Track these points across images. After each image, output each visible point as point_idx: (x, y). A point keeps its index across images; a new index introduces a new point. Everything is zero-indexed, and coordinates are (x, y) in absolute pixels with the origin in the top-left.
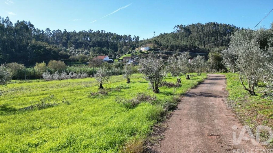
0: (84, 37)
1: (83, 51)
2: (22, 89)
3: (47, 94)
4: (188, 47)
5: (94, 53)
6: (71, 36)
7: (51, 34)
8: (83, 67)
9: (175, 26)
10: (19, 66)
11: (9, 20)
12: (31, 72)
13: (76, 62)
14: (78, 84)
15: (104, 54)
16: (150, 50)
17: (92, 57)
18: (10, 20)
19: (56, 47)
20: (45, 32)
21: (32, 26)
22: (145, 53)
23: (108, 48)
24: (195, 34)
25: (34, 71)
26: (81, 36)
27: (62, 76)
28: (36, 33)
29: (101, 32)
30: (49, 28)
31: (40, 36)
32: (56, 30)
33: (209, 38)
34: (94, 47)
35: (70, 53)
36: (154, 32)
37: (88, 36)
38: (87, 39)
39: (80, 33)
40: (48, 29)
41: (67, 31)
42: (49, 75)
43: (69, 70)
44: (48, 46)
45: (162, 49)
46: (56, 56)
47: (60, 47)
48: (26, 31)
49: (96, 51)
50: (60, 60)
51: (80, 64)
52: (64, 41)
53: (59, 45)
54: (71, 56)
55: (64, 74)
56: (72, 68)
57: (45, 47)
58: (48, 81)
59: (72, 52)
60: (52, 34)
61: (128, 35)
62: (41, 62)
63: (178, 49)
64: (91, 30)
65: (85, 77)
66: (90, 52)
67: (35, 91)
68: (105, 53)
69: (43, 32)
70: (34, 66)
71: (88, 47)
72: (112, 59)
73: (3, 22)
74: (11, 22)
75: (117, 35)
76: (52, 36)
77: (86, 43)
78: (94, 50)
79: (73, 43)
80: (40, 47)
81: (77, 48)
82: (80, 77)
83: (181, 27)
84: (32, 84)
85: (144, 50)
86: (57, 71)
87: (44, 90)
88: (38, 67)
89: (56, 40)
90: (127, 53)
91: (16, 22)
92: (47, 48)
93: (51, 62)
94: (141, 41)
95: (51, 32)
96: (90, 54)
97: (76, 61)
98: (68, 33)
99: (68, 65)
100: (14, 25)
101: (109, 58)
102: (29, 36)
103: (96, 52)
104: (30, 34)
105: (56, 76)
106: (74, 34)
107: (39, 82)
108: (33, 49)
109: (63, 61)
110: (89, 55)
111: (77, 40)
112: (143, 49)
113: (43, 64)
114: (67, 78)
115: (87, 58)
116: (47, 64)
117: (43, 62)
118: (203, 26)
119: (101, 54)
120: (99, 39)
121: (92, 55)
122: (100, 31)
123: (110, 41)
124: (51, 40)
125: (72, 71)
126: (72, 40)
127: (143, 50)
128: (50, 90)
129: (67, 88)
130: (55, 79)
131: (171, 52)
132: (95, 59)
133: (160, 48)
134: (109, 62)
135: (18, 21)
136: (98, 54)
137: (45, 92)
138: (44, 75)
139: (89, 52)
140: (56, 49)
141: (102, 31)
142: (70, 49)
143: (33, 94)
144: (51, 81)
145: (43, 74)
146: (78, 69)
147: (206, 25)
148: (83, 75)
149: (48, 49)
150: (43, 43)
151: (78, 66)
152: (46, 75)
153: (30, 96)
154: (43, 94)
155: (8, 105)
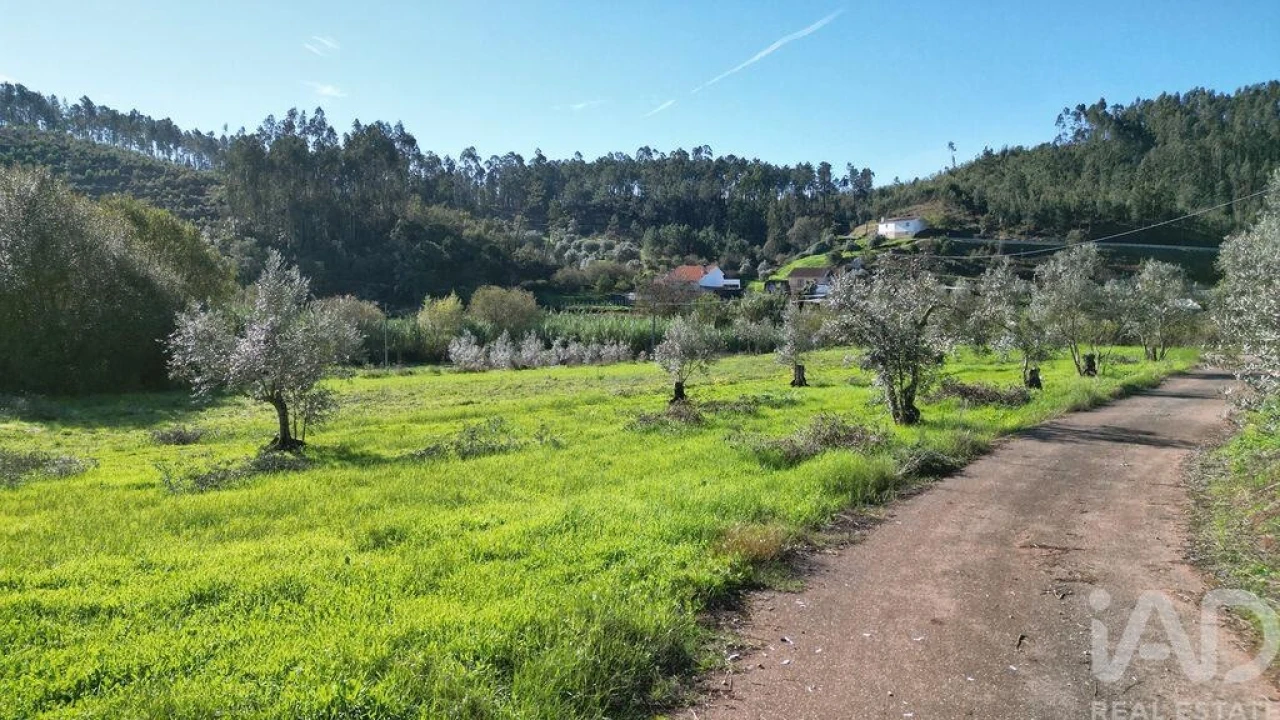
0: (619, 182)
1: (610, 247)
2: (384, 396)
3: (477, 415)
4: (1134, 214)
5: (659, 254)
6: (565, 181)
7: (481, 172)
8: (611, 316)
9: (1067, 111)
10: (362, 310)
11: (323, 123)
12: (404, 337)
13: (581, 296)
14: (588, 383)
15: (701, 257)
16: (927, 232)
17: (647, 272)
18: (329, 124)
19: (500, 229)
20: (460, 165)
21: (410, 141)
22: (904, 252)
23: (720, 229)
24: (1176, 146)
25: (417, 333)
26: (603, 179)
27: (526, 354)
28: (422, 170)
29: (691, 158)
30: (473, 148)
31: (442, 182)
32: (502, 154)
33: (1253, 170)
34: (658, 228)
35: (559, 255)
36: (951, 145)
37: (635, 177)
38: (629, 189)
39: (604, 163)
40: (470, 154)
41: (544, 159)
42: (476, 349)
43: (554, 329)
44: (467, 227)
45: (992, 228)
46: (502, 269)
47: (518, 228)
48: (385, 164)
49: (667, 243)
50: (516, 285)
51: (599, 302)
52: (532, 200)
53: (512, 219)
54: (562, 267)
55: (531, 347)
56: (564, 321)
57: (460, 229)
58: (472, 371)
59: (565, 249)
60: (487, 171)
61: (816, 166)
62: (442, 294)
63: (1075, 227)
64: (647, 150)
65: (618, 359)
66: (642, 251)
67: (430, 406)
68: (707, 254)
69: (451, 165)
70: (417, 310)
71: (634, 224)
72: (737, 282)
73: (303, 132)
74: (331, 130)
75: (767, 168)
76: (484, 180)
77: (627, 208)
78: (658, 241)
79: (571, 209)
80: (440, 231)
81: (585, 233)
82: (597, 359)
83: (1097, 113)
84: (414, 379)
85: (897, 234)
86: (505, 333)
87: (467, 404)
88: (434, 314)
89: (502, 200)
90: (813, 248)
91: (350, 130)
92: (466, 232)
93: (484, 294)
94: (883, 192)
95: (481, 164)
96: (639, 258)
97: (582, 288)
98: (549, 164)
99: (548, 309)
100: (341, 142)
101: (725, 277)
102: (397, 186)
103: (666, 249)
104: (402, 174)
105: (501, 352)
106: (577, 168)
107: (438, 373)
108: (413, 239)
109: (528, 289)
110: (634, 262)
111: (588, 195)
112: (888, 229)
113: (450, 303)
114: (545, 364)
115: (627, 276)
116: (466, 301)
117: (453, 295)
118: (1220, 105)
119: (691, 257)
120: (681, 188)
121: (648, 262)
122: (690, 151)
123: (732, 197)
124: (483, 198)
125: (565, 333)
126: (566, 197)
127: (891, 236)
128: (486, 405)
129: (548, 399)
130: (498, 367)
131: (1038, 241)
132: (661, 279)
133: (982, 226)
134: (725, 293)
135: (357, 124)
136: (676, 258)
137: (469, 409)
138: (454, 349)
139: (634, 249)
140: (500, 237)
141: (698, 151)
142: (556, 238)
143: (430, 414)
144: (484, 371)
145: (449, 342)
146: (588, 324)
147: (1238, 100)
148: (609, 350)
149: (468, 237)
150: (451, 214)
151: (588, 311)
152: (462, 349)
153: (418, 421)
154: (464, 416)
155: (353, 445)
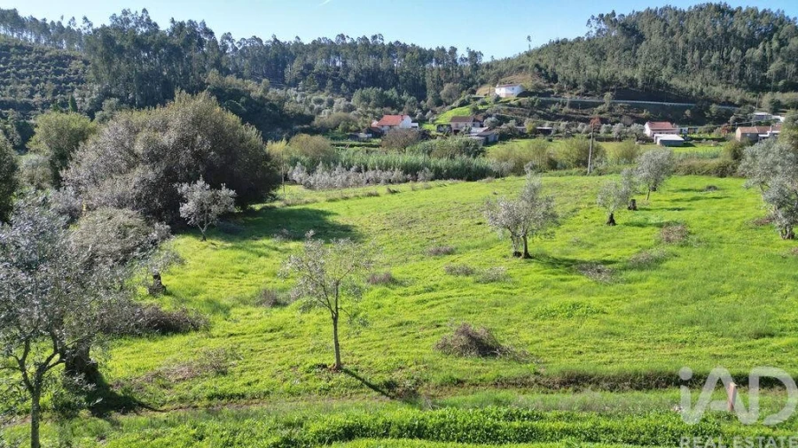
1: (331, 101)
4: (640, 84)
5: (366, 107)
7: (235, 49)
9: (593, 17)
13: (331, 135)
15: (393, 109)
16: (524, 94)
21: (210, 33)
22: (511, 105)
23: (398, 90)
24: (656, 40)
29: (371, 42)
30: (229, 33)
33: (701, 56)
34: (362, 90)
36: (529, 37)
37: (337, 54)
38: (333, 63)
39: (316, 45)
40: (227, 37)
45: (561, 91)
47: (264, 87)
49: (370, 99)
61: (448, 49)
63: (607, 90)
64: (342, 36)
68: (395, 105)
71: (344, 87)
72: (416, 124)
73: (136, 25)
75: (420, 50)
76: (238, 55)
77: (337, 75)
78: (364, 99)
83: (609, 19)
85: (507, 94)
90: (457, 103)
94: (488, 66)
95: (235, 44)
101: (412, 121)
103: (370, 104)
106: (299, 48)
110: (355, 112)
111: (310, 66)
112: (501, 91)
118: (681, 16)
119: (388, 110)
120: (369, 62)
122: (369, 38)
124: (249, 70)
127: (503, 96)
131: (587, 99)
133: (555, 89)
136: (378, 109)
147: (690, 13)
